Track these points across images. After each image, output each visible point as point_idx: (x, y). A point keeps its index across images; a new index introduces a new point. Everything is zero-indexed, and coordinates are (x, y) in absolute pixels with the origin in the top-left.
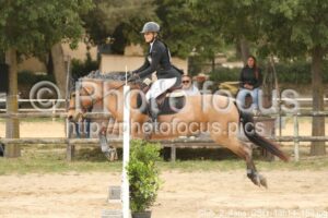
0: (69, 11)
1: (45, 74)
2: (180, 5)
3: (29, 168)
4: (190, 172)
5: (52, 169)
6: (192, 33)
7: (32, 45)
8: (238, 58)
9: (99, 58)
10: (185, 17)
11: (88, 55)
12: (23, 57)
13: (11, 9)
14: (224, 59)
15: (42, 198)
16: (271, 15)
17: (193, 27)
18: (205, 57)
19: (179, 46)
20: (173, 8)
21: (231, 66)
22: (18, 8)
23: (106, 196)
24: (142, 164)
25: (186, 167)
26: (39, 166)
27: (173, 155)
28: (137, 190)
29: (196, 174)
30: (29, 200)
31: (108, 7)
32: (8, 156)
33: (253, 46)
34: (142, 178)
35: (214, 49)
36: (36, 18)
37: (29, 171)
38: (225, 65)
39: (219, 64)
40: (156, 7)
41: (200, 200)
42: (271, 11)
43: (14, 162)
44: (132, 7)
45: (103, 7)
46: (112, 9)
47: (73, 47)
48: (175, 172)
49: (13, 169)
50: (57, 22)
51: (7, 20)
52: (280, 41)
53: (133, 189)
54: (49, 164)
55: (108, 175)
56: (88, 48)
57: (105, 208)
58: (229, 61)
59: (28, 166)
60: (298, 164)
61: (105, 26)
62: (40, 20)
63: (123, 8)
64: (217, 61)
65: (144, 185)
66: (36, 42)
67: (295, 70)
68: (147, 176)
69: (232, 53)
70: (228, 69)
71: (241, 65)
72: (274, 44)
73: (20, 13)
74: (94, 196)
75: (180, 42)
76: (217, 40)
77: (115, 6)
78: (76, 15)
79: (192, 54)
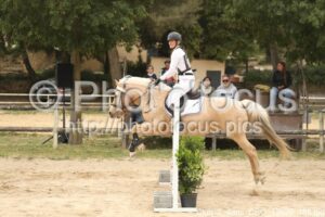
0: (125, 19)
1: (102, 73)
2: (219, 15)
3: (90, 154)
4: (229, 159)
5: (109, 155)
6: (229, 39)
7: (93, 48)
8: (268, 61)
9: (149, 61)
10: (223, 25)
11: (140, 57)
12: (84, 58)
13: (76, 16)
14: (255, 63)
15: (101, 179)
16: (300, 24)
17: (230, 35)
18: (240, 60)
19: (218, 50)
20: (213, 18)
21: (262, 68)
22: (82, 16)
23: (156, 179)
24: (190, 152)
25: (225, 155)
26: (98, 153)
27: (214, 145)
28: (185, 174)
29: (234, 161)
30: (90, 182)
31: (157, 16)
32: (72, 143)
33: (281, 52)
34: (190, 164)
35: (248, 54)
36: (97, 24)
37: (90, 156)
38: (256, 68)
39: (252, 67)
40: (198, 17)
41: (238, 184)
42: (300, 21)
43: (77, 149)
44: (178, 17)
45: (153, 16)
46: (161, 18)
47: (129, 50)
48: (216, 160)
49: (76, 155)
50: (115, 28)
51: (73, 26)
52: (308, 47)
53: (181, 174)
54: (107, 151)
55: (158, 162)
56: (140, 51)
57: (156, 190)
58: (260, 64)
59: (88, 152)
60: (322, 154)
61: (154, 33)
62: (101, 26)
63: (170, 17)
64: (250, 64)
65: (191, 170)
66: (97, 45)
67: (317, 72)
68: (194, 163)
69: (262, 57)
70: (259, 71)
71: (270, 68)
72: (302, 50)
73: (84, 20)
74: (146, 179)
75: (218, 47)
76: (250, 45)
77: (163, 15)
78: (132, 22)
79: (229, 58)
